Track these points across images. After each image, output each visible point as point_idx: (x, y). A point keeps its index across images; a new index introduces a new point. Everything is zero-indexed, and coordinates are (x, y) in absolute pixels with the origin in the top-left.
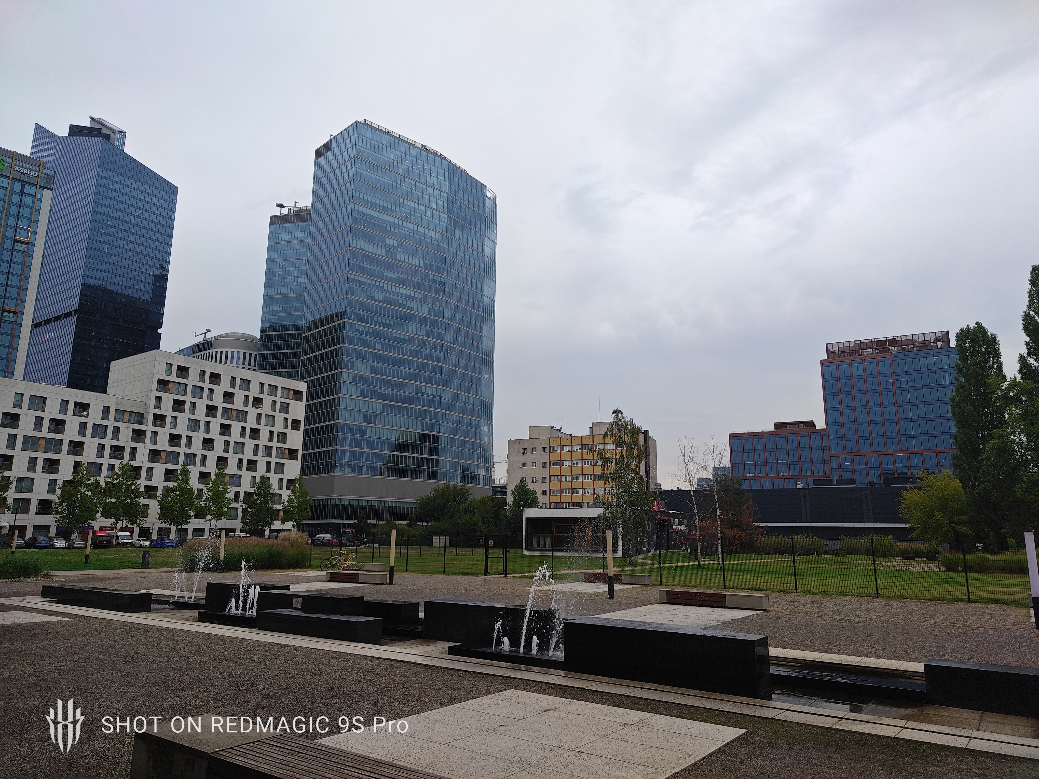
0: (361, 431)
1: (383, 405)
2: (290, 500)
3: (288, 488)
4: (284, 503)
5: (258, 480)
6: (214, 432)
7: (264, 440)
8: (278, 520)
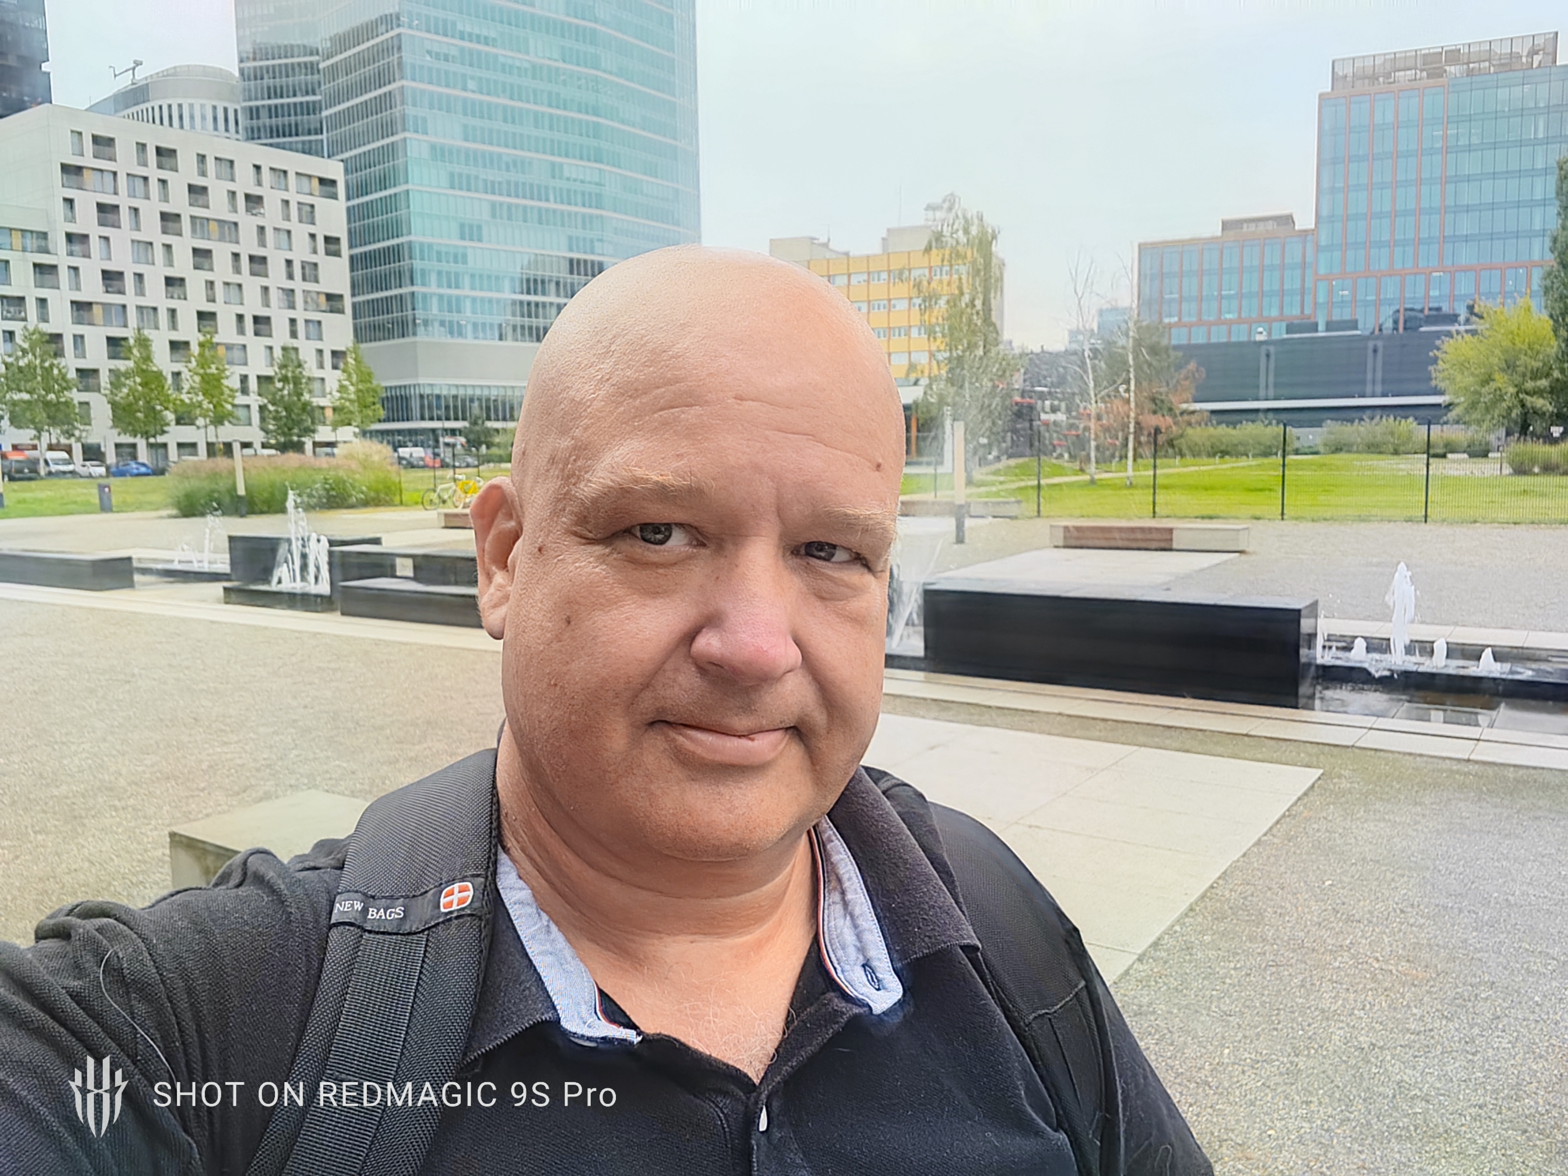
0: (456, 256)
1: (493, 205)
2: (342, 389)
3: (335, 367)
4: (330, 393)
5: (278, 353)
6: (183, 265)
7: (276, 276)
8: (324, 424)
